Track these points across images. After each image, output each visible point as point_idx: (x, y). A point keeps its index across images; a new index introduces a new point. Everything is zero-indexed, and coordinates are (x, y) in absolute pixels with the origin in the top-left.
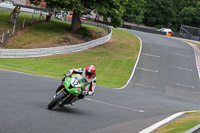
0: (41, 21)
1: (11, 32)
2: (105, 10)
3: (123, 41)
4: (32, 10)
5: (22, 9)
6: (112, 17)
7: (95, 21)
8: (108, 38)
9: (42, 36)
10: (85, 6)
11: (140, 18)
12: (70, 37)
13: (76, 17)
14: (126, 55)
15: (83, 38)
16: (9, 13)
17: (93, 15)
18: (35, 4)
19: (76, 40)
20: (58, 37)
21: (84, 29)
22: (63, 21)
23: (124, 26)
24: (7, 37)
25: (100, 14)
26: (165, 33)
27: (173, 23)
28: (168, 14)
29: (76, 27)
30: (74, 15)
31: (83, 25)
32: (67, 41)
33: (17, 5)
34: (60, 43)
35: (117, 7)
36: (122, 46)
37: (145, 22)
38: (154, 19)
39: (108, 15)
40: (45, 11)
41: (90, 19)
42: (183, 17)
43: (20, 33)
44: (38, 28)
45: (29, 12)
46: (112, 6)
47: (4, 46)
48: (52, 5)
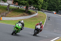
0: (16, 9)
1: (7, 12)
2: (35, 6)
3: (41, 15)
4: (14, 6)
5: (10, 5)
6: (38, 8)
7: (33, 9)
8: (36, 14)
9: (16, 13)
11: (46, 8)
13: (27, 8)
15: (29, 14)
16: (7, 6)
17: (32, 7)
18: (15, 4)
19: (27, 15)
20: (21, 14)
22: (23, 9)
23: (41, 11)
26: (54, 13)
27: (56, 10)
28: (55, 7)
29: (27, 11)
30: (26, 7)
31: (29, 10)
32: (24, 15)
33: (9, 4)
34: (22, 16)
36: (41, 17)
37: (48, 10)
38: (50, 9)
39: (37, 7)
40: (17, 6)
41: (31, 8)
42: (59, 8)
43: (10, 12)
44: (15, 11)
45: (13, 6)
46: (38, 4)
47: (5, 16)
48: (19, 4)
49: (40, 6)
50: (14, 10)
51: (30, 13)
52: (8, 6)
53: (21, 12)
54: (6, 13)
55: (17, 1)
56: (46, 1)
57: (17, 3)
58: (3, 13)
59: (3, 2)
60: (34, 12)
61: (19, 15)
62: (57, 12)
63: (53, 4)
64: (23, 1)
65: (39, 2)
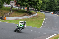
2: (35, 7)
3: (40, 15)
4: (16, 7)
5: (13, 7)
6: (37, 9)
7: (33, 10)
8: (36, 14)
10: (30, 6)
12: (26, 14)
13: (28, 9)
14: (41, 19)
17: (32, 8)
19: (28, 15)
20: (23, 14)
21: (30, 12)
23: (41, 11)
24: (10, 14)
26: (51, 13)
28: (52, 8)
31: (30, 11)
32: (25, 15)
33: (12, 6)
34: (23, 16)
36: (40, 16)
37: (46, 10)
42: (56, 9)
43: (13, 13)
46: (37, 6)
47: (9, 16)
48: (21, 6)
49: (40, 7)
50: (17, 11)
51: (30, 14)
52: (11, 7)
53: (23, 13)
56: (44, 3)
57: (19, 5)
58: (7, 14)
60: (34, 12)
61: (21, 15)
62: (55, 12)
63: (51, 5)
64: (25, 3)
65: (38, 4)
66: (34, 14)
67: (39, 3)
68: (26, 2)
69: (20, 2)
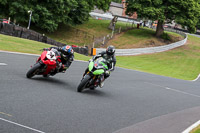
0: (133, 28)
1: (110, 36)
2: (182, 20)
3: (195, 45)
4: (127, 20)
5: (119, 19)
6: (188, 26)
7: (175, 28)
8: (184, 42)
9: (133, 39)
10: (167, 17)
12: (155, 40)
13: (160, 25)
14: (198, 55)
15: (165, 42)
16: (109, 21)
17: (173, 24)
19: (160, 43)
20: (146, 40)
21: (166, 35)
22: (149, 28)
25: (179, 23)
29: (159, 33)
31: (165, 32)
32: (152, 44)
33: (115, 16)
34: (147, 45)
35: (191, 18)
39: (185, 24)
40: (136, 20)
43: (117, 37)
44: (130, 34)
45: (124, 21)
46: (188, 17)
50: (127, 31)
51: (167, 39)
52: (113, 20)
53: (145, 36)
54: (107, 39)
55: (135, 10)
57: (135, 14)
58: (100, 38)
59: (101, 11)
60: (178, 35)
61: (140, 43)
64: (151, 9)
65: (192, 11)
66: (178, 40)
67: (194, 8)
68: (156, 7)
69: (137, 6)
